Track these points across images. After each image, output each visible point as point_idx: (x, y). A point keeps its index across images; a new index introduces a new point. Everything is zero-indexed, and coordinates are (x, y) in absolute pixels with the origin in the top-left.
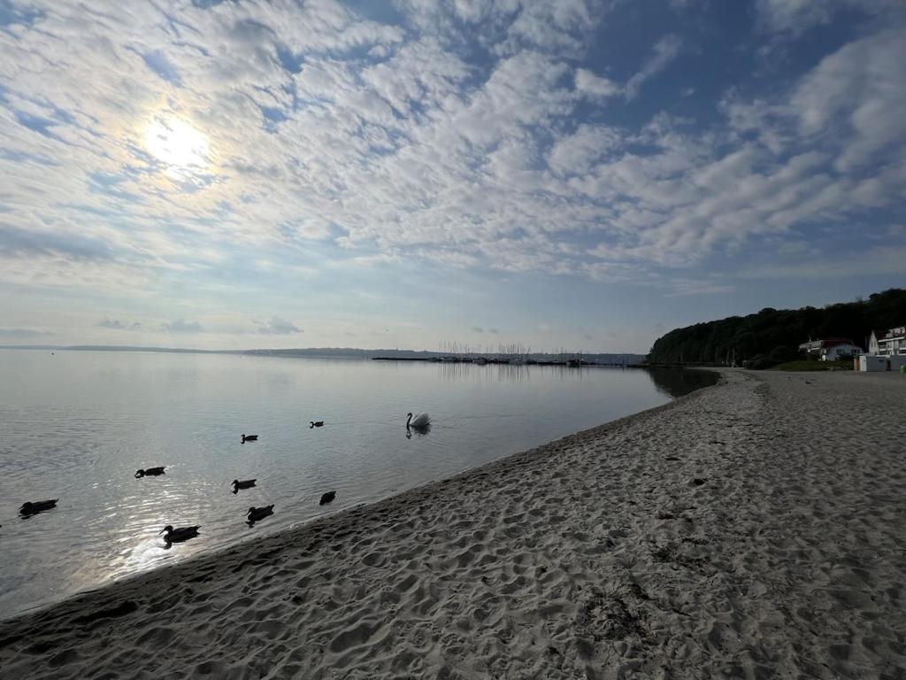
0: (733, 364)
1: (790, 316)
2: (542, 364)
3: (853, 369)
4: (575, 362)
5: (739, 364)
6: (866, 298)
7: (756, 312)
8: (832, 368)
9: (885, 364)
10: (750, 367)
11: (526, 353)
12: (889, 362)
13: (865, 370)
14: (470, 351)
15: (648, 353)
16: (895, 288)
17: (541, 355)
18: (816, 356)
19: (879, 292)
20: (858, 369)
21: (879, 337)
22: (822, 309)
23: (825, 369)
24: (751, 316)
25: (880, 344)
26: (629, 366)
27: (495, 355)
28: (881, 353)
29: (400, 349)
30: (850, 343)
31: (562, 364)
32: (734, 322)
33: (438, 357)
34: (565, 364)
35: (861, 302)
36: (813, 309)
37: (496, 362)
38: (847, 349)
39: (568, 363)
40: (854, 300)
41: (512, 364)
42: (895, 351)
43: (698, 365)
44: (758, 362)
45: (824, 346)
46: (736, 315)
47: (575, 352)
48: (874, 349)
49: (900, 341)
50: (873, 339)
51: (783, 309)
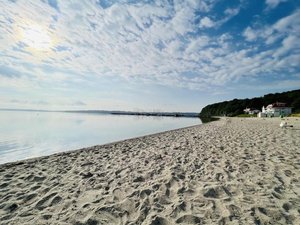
0: (225, 115)
1: (242, 101)
2: (167, 116)
3: (257, 117)
4: (178, 115)
5: (226, 116)
6: (263, 96)
7: (232, 100)
8: (251, 117)
9: (266, 115)
10: (229, 116)
11: (162, 112)
12: (267, 115)
13: (260, 117)
14: (144, 112)
15: (200, 112)
16: (271, 93)
17: (167, 113)
18: (248, 113)
19: (266, 94)
20: (258, 117)
21: (265, 108)
22: (250, 99)
23: (250, 117)
24: (231, 101)
25: (265, 109)
26: (194, 116)
27: (152, 113)
28: (265, 112)
29: (121, 111)
30: (258, 110)
31: (173, 116)
32: (226, 103)
33: (133, 113)
34: (174, 115)
35: (261, 97)
36: (248, 99)
37: (153, 115)
38: (256, 111)
39: (175, 115)
40: (260, 97)
41: (157, 116)
42: (269, 111)
43: (214, 116)
44: (231, 115)
45: (250, 110)
46: (226, 101)
47: (178, 112)
48: (264, 111)
49: (270, 108)
50: (263, 108)
51: (240, 99)
